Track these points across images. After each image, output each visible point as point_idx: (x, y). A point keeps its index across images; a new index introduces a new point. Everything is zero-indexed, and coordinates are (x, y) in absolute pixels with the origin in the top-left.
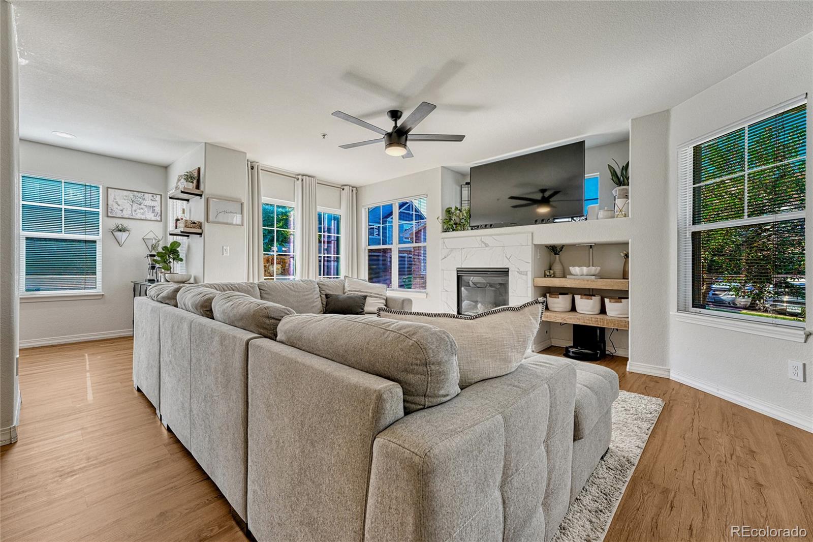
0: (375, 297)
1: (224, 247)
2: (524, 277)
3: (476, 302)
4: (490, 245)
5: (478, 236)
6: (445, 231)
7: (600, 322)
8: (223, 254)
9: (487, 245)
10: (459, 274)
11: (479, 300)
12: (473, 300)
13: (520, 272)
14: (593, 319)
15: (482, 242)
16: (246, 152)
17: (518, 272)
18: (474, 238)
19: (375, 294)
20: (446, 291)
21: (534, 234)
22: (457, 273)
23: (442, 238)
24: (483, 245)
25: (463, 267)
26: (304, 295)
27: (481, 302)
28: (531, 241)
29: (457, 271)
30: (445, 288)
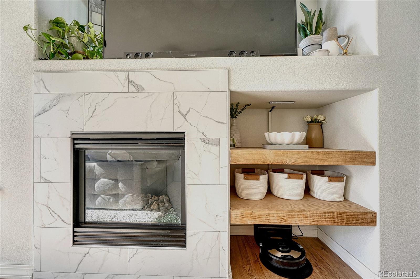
2: (215, 149)
3: (117, 181)
4: (147, 89)
5: (121, 70)
6: (44, 57)
7: (338, 218)
9: (139, 89)
10: (77, 146)
11: (120, 179)
12: (112, 178)
13: (206, 141)
14: (327, 215)
15: (130, 82)
17: (202, 139)
18: (111, 74)
20: (47, 181)
21: (231, 73)
22: (74, 144)
23: (38, 71)
24: (132, 89)
25: (86, 131)
27: (123, 182)
28: (226, 84)
29: (74, 139)
30: (43, 175)
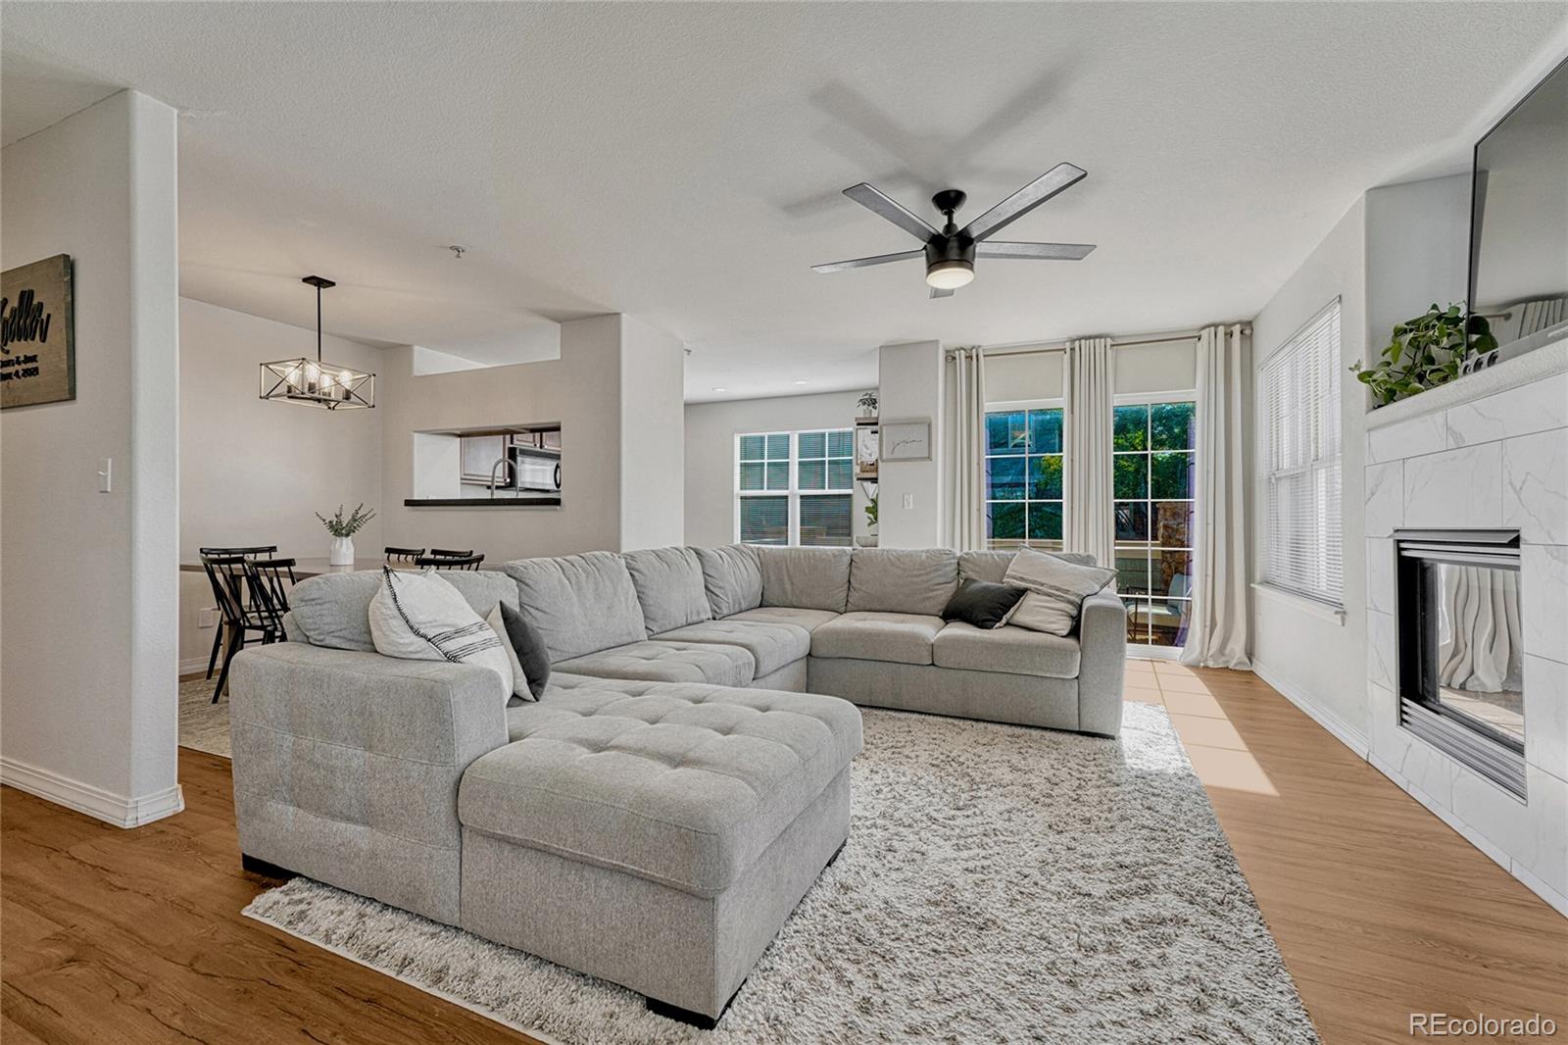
0: (1049, 595)
1: (906, 497)
5: (1440, 408)
8: (903, 506)
9: (1459, 440)
13: (1554, 552)
15: (1449, 429)
16: (937, 338)
19: (1051, 587)
23: (1368, 431)
24: (1451, 439)
26: (912, 576)
29: (1397, 541)
